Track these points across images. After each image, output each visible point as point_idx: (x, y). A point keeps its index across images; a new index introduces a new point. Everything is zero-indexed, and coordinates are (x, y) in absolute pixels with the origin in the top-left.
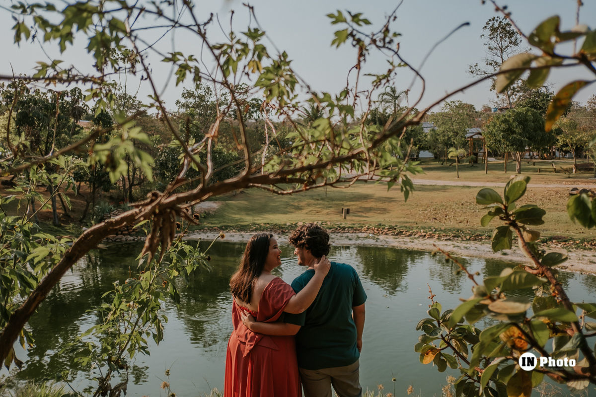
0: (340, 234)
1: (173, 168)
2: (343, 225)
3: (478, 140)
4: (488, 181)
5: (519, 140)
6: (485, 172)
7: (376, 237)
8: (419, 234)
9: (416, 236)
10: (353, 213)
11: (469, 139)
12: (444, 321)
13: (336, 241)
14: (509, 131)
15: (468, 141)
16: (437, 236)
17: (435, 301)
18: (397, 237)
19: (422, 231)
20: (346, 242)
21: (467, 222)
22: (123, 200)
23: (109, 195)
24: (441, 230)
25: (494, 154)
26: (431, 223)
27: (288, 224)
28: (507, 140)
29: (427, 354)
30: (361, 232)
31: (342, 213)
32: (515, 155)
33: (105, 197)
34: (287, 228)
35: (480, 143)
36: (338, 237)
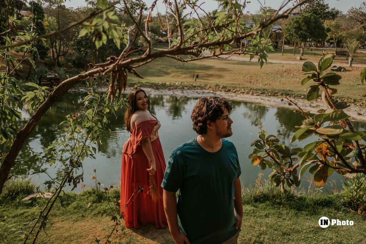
0: (192, 90)
1: (86, 45)
2: (194, 85)
3: (279, 33)
4: (283, 60)
5: (304, 34)
6: (281, 54)
7: (215, 92)
8: (241, 91)
9: (239, 93)
10: (201, 77)
11: (274, 33)
12: (267, 141)
13: (190, 95)
14: (299, 28)
15: (273, 34)
16: (251, 93)
17: (262, 130)
18: (227, 93)
19: (242, 89)
20: (196, 95)
21: (270, 85)
22: (53, 65)
23: (44, 62)
24: (254, 89)
25: (288, 43)
26: (248, 85)
27: (160, 83)
28: (297, 34)
29: (256, 160)
30: (205, 89)
31: (194, 77)
32: (301, 44)
33: (41, 63)
34: (159, 86)
35: (280, 36)
36: (191, 92)
